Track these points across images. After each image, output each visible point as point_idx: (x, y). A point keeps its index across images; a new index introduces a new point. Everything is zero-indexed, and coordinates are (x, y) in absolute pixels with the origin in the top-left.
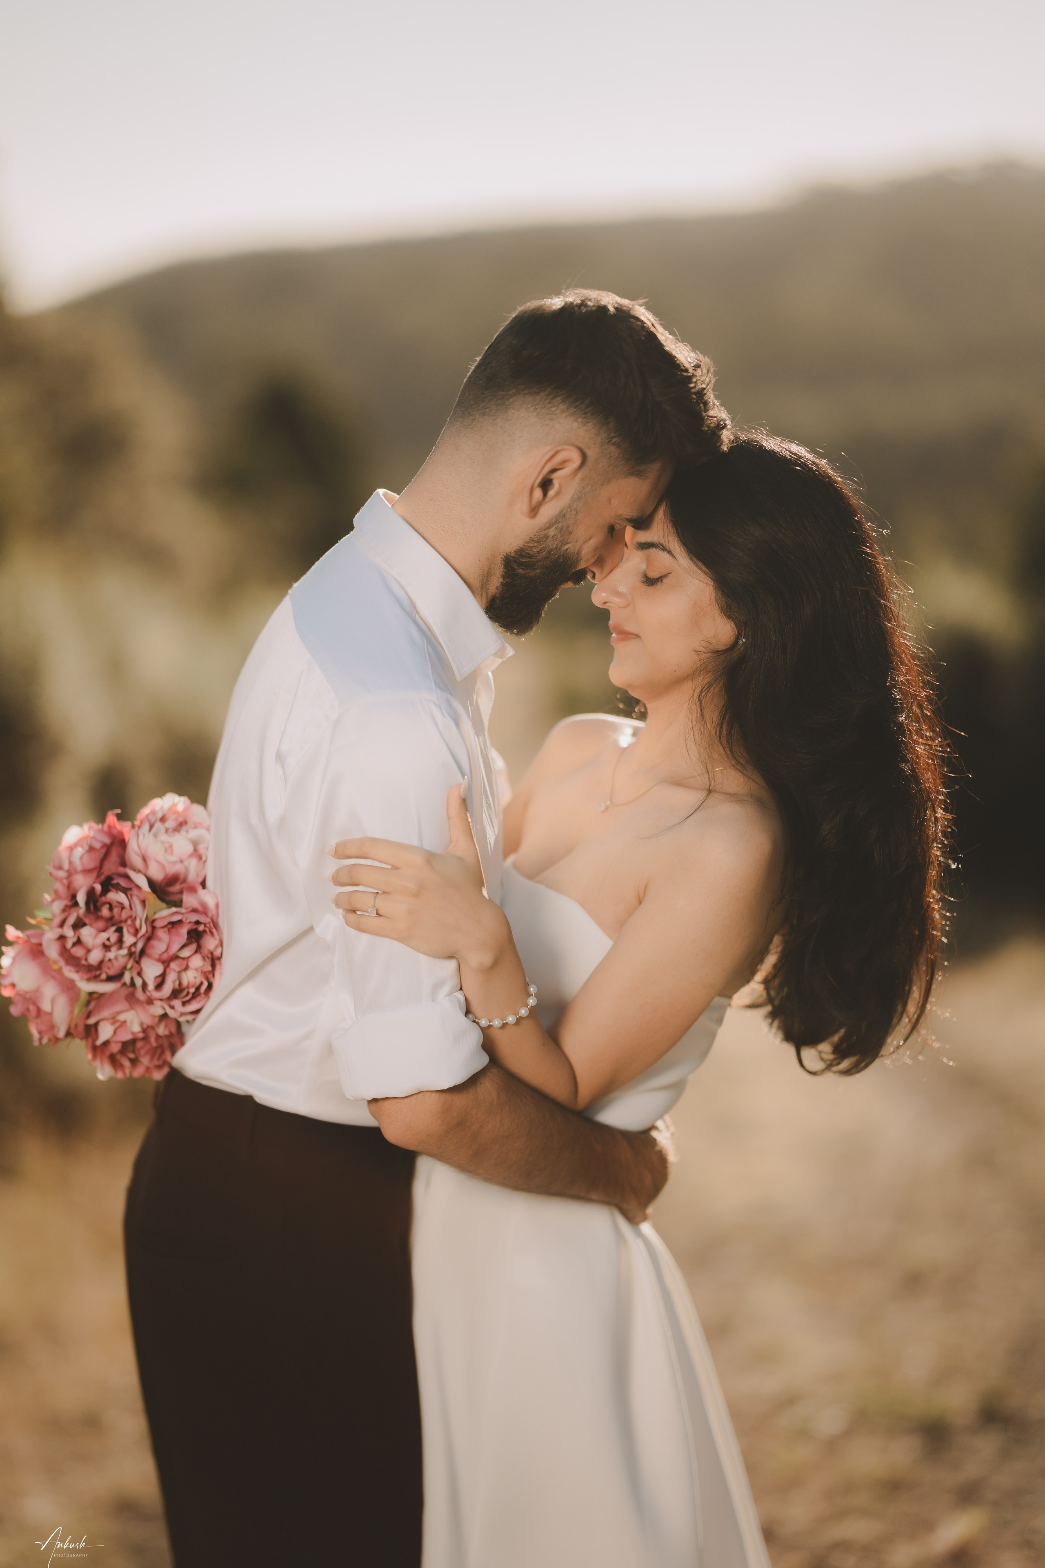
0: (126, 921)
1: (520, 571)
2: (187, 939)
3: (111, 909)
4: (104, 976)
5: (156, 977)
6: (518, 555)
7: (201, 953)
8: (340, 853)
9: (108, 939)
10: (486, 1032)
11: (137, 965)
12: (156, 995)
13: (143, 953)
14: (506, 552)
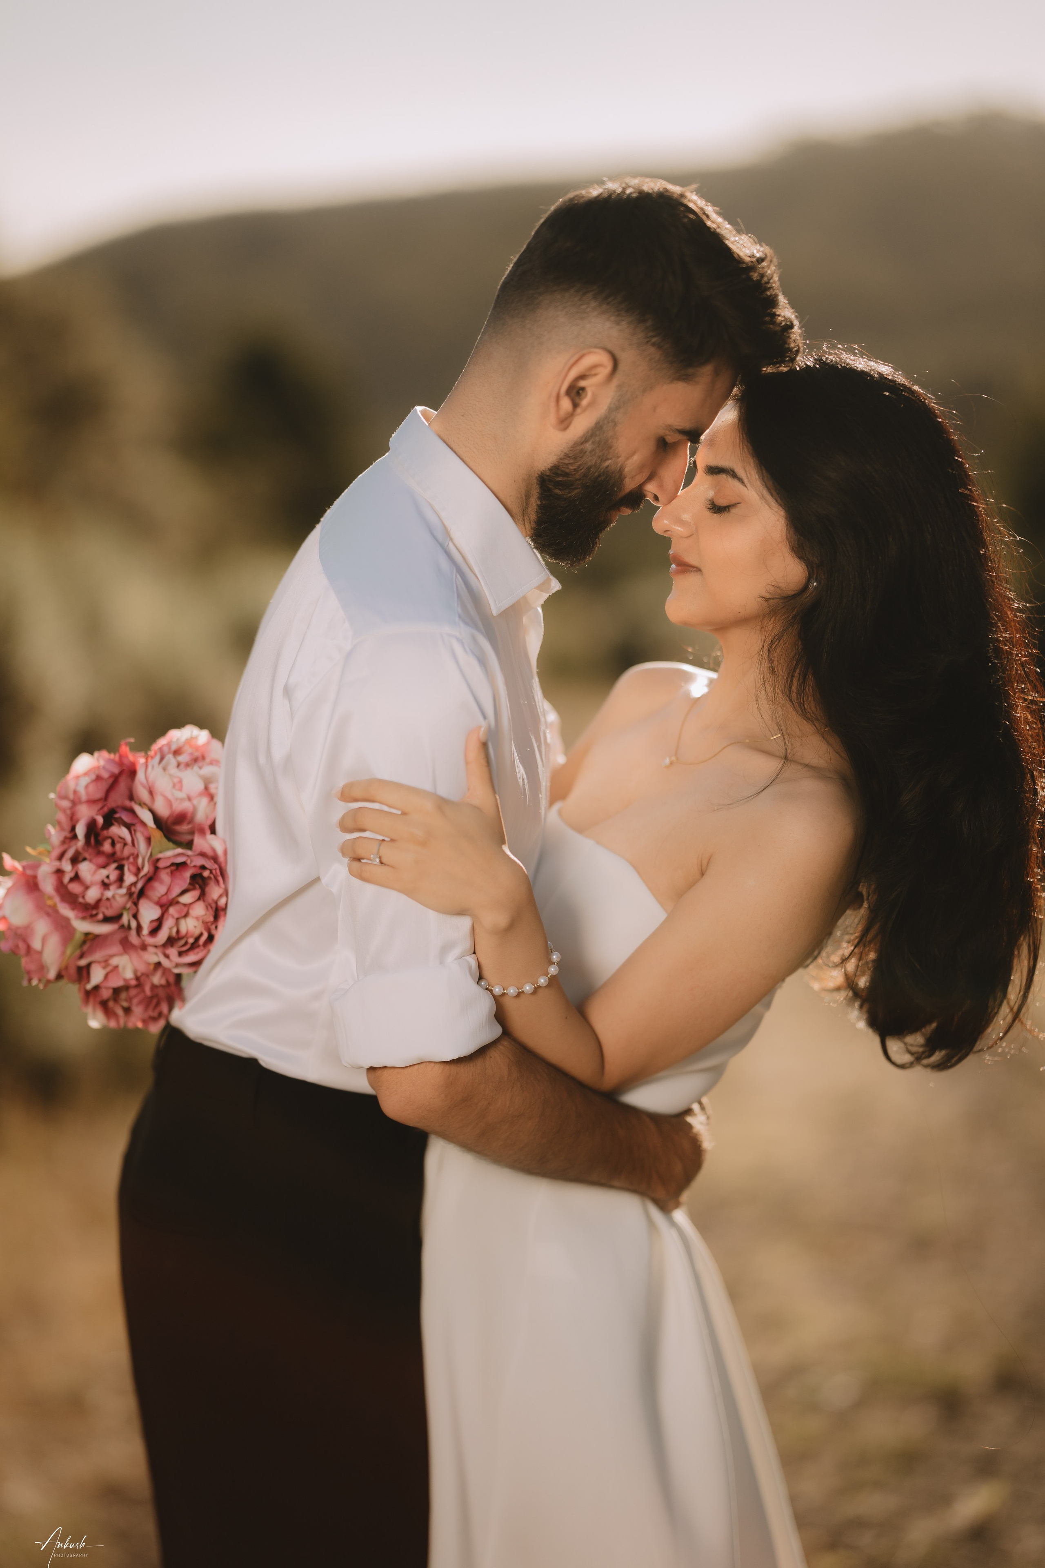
0: (128, 858)
1: (557, 491)
2: (190, 884)
3: (113, 844)
4: (100, 916)
5: (152, 921)
6: (553, 473)
7: (204, 901)
8: (346, 795)
9: (108, 877)
10: (498, 1000)
11: (134, 907)
12: (150, 940)
13: (142, 893)
14: (541, 470)
